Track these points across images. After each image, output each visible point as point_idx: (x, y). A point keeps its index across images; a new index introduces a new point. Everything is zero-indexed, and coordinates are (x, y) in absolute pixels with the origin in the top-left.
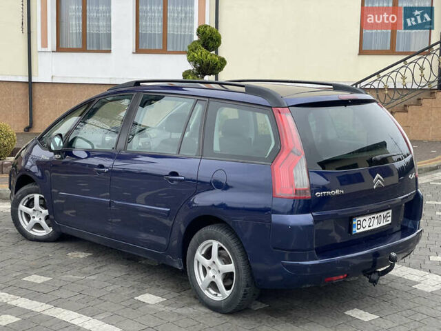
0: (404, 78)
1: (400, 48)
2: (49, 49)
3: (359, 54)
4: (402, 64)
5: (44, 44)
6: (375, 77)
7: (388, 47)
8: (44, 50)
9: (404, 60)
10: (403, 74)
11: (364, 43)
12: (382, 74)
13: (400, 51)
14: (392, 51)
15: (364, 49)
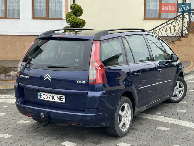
0: (166, 31)
1: (163, 17)
3: (144, 20)
4: (165, 24)
10: (166, 29)
11: (146, 15)
12: (156, 29)
14: (159, 18)
15: (146, 17)
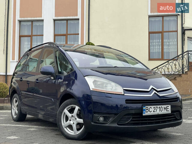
0: (168, 69)
1: (165, 58)
2: (15, 60)
3: (149, 60)
4: (167, 63)
5: (13, 59)
6: (156, 69)
7: (161, 58)
8: (13, 61)
9: (168, 62)
10: (168, 67)
11: (150, 56)
12: (159, 67)
13: (166, 59)
14: (162, 59)
15: (150, 58)
